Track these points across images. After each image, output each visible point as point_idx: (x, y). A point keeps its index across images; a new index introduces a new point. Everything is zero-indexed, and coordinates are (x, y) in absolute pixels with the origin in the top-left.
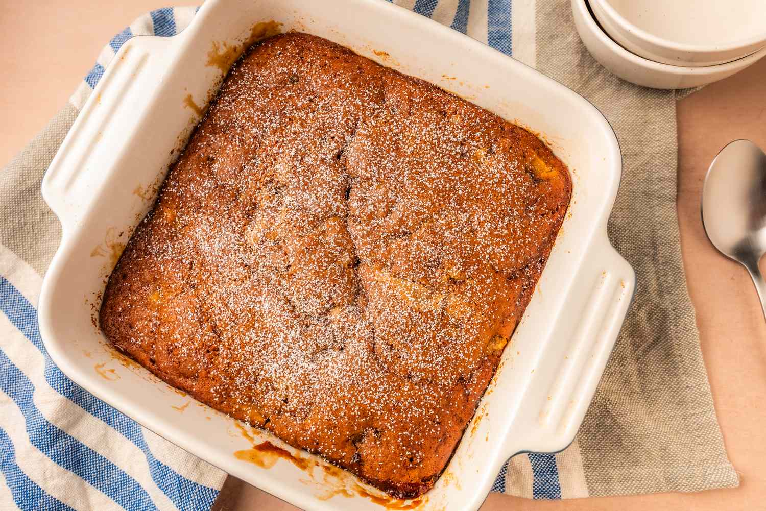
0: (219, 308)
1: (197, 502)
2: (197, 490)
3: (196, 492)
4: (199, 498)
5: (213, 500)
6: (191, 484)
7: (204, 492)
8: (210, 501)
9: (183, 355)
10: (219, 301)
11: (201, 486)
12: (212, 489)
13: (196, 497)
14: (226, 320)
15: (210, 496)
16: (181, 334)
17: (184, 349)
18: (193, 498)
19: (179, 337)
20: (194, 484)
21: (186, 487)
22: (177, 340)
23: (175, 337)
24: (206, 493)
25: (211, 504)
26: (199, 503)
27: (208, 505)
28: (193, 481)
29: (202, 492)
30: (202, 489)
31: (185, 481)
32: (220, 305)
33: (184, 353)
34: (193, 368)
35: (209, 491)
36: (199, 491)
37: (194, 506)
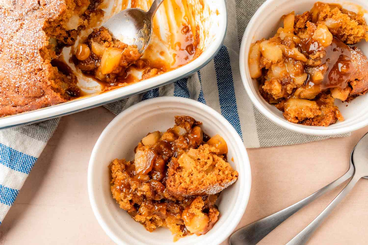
0: (21, 49)
1: (22, 164)
2: (22, 157)
3: (22, 158)
4: (23, 161)
5: (33, 163)
6: (18, 153)
7: (27, 158)
8: (31, 163)
9: (25, 87)
10: (18, 46)
11: (25, 155)
12: (32, 157)
13: (21, 161)
14: (30, 52)
15: (31, 160)
16: (14, 78)
17: (23, 83)
18: (19, 161)
19: (14, 81)
20: (20, 153)
21: (15, 155)
22: (15, 83)
23: (12, 82)
24: (28, 159)
25: (32, 165)
26: (23, 164)
27: (30, 166)
28: (20, 151)
29: (26, 158)
30: (25, 156)
31: (14, 151)
32: (20, 48)
33: (24, 85)
34: (36, 88)
35: (30, 158)
36: (23, 157)
37: (20, 166)
